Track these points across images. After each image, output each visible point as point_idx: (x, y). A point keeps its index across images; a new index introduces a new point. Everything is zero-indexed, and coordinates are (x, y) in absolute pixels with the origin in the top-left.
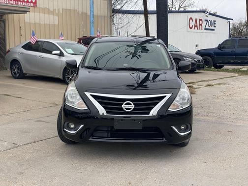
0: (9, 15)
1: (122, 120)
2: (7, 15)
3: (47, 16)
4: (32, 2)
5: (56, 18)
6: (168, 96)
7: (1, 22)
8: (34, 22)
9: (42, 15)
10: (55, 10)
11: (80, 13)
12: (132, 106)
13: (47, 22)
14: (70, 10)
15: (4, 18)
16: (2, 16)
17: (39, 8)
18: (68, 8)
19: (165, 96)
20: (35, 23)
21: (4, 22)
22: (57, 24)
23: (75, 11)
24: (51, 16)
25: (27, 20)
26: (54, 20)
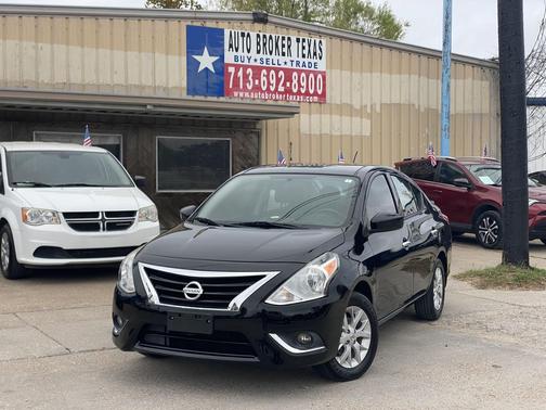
0: (269, 121)
1: (180, 315)
2: (264, 121)
3: (346, 119)
4: (316, 94)
5: (367, 123)
6: (270, 275)
7: (253, 136)
8: (318, 133)
9: (336, 118)
10: (366, 106)
11: (422, 110)
12: (200, 291)
13: (346, 132)
14: (400, 104)
15: (258, 126)
16: (254, 124)
17: (331, 104)
18: (395, 100)
19: (264, 276)
20: (321, 135)
21: (259, 135)
22: (368, 134)
23: (410, 106)
24: (356, 120)
25: (304, 129)
26: (362, 127)
